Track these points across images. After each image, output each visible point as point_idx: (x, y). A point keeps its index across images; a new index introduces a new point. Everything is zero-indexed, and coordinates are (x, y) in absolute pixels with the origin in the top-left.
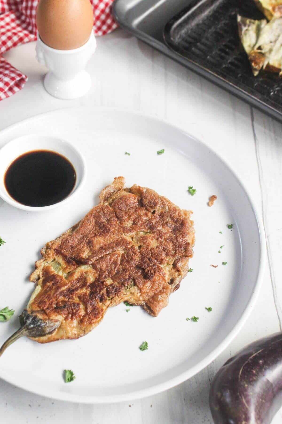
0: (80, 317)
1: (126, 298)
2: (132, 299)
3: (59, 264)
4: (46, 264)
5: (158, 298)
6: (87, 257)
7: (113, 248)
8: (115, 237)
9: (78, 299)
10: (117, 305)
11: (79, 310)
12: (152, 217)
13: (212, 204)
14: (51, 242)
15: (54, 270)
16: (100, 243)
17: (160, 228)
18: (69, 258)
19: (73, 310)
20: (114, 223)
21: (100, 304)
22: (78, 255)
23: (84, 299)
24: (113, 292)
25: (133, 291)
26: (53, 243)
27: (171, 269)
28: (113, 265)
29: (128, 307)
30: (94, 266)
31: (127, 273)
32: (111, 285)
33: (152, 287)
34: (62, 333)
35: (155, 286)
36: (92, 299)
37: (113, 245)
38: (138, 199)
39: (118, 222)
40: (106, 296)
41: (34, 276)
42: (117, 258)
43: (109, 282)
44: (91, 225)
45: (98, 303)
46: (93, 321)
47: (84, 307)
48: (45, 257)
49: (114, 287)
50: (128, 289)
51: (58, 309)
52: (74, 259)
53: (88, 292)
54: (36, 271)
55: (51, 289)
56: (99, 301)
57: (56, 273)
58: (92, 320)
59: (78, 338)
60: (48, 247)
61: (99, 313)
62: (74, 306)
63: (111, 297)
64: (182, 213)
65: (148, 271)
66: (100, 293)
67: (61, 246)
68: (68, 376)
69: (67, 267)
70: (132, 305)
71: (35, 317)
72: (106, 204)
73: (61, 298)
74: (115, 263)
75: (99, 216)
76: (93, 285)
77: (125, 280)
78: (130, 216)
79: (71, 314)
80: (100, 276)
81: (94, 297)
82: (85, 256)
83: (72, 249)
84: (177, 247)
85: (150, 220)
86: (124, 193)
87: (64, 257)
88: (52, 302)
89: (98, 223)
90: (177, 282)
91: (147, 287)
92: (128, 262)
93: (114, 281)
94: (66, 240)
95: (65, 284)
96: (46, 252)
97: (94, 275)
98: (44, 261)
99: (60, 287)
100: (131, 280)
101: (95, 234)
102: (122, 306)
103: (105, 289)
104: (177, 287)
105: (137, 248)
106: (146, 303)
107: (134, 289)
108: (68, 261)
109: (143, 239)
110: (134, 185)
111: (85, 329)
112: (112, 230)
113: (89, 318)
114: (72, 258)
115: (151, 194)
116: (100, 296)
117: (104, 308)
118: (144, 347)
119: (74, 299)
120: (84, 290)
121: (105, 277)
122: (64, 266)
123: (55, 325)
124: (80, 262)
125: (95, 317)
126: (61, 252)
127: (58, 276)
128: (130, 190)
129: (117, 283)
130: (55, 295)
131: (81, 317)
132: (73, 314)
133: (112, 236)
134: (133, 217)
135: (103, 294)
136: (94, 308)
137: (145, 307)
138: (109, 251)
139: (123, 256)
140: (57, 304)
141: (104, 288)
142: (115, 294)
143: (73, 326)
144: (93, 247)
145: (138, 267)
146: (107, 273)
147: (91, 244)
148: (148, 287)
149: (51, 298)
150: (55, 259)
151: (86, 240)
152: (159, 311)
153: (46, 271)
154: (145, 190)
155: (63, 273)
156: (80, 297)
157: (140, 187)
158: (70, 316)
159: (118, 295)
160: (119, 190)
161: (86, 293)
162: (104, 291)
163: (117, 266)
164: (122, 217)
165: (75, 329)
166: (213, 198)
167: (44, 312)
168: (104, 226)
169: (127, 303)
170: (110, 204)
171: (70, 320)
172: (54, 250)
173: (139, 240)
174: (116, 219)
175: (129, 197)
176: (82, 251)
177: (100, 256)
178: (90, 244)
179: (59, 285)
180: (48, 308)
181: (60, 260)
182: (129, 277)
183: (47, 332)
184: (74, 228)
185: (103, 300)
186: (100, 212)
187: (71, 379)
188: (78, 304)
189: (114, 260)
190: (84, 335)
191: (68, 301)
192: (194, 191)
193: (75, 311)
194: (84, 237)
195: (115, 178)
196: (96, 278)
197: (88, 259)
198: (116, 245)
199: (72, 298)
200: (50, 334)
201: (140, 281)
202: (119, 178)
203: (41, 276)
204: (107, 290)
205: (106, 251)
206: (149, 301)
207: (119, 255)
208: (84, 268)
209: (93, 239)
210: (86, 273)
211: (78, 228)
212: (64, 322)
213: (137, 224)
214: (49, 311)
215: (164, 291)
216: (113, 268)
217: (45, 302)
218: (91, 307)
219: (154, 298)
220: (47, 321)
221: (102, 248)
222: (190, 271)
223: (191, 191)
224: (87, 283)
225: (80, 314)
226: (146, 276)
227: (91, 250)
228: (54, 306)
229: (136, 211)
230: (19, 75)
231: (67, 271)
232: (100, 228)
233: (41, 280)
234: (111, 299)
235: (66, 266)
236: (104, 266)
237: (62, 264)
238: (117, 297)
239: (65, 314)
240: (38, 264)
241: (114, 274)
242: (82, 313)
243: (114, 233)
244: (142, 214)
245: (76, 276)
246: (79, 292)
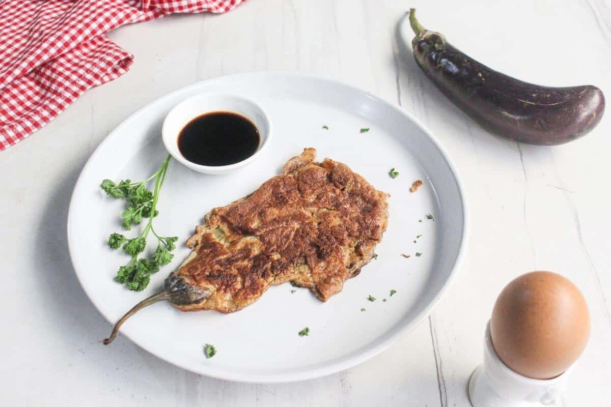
0: (235, 290)
1: (293, 277)
2: (301, 279)
3: (223, 232)
4: (208, 231)
5: (331, 280)
6: (256, 228)
7: (287, 221)
8: (293, 210)
9: (236, 271)
10: (281, 284)
11: (235, 282)
12: (340, 194)
13: (416, 189)
14: (218, 208)
15: (215, 237)
16: (273, 215)
17: (347, 206)
18: (235, 227)
19: (228, 281)
20: (293, 194)
21: (262, 280)
22: (246, 224)
23: (243, 272)
24: (279, 268)
25: (303, 271)
26: (220, 209)
27: (353, 252)
28: (285, 240)
29: (295, 288)
30: (262, 238)
31: (299, 250)
32: (278, 260)
33: (326, 268)
34: (211, 304)
35: (330, 267)
36: (253, 273)
37: (289, 218)
38: (327, 174)
39: (299, 195)
40: (269, 272)
41: (192, 241)
42: (291, 232)
43: (276, 256)
44: (267, 195)
45: (258, 278)
46: (249, 296)
47: (242, 280)
48: (208, 223)
49: (281, 263)
50: (298, 268)
51: (210, 278)
52: (240, 228)
53: (250, 265)
54: (196, 236)
55: (207, 255)
56: (260, 276)
57: (217, 240)
58: (248, 295)
59: (228, 313)
60: (214, 213)
61: (258, 288)
62: (230, 277)
63: (275, 273)
64: (377, 194)
65: (324, 249)
66: (263, 267)
67: (228, 214)
68: (209, 351)
69: (231, 235)
70: (299, 286)
71: (181, 280)
72: (291, 176)
73: (217, 267)
74: (287, 237)
75: (278, 186)
76: (256, 258)
77: (295, 257)
78: (314, 190)
79: (225, 285)
80: (266, 249)
81: (255, 271)
82: (254, 227)
83: (240, 218)
84: (363, 228)
85: (336, 199)
86: (314, 167)
87: (230, 225)
88: (205, 269)
89: (275, 194)
90: (357, 266)
91: (319, 267)
92: (302, 237)
93: (282, 256)
94: (235, 208)
95: (225, 253)
96: (210, 218)
97: (260, 247)
98: (206, 227)
99: (218, 256)
100: (302, 258)
101: (270, 204)
102: (288, 286)
103: (270, 263)
104: (357, 272)
105: (315, 224)
106: (316, 286)
107: (304, 269)
108: (234, 230)
109: (325, 215)
110: (325, 159)
111: (238, 304)
112: (291, 202)
113: (245, 292)
114: (238, 227)
115: (343, 169)
116: (263, 271)
117: (266, 284)
118: (304, 333)
119: (232, 270)
120: (246, 263)
121: (273, 251)
122: (228, 234)
123: (204, 294)
124: (247, 232)
125: (252, 292)
126: (227, 219)
127: (218, 243)
128: (321, 165)
129: (285, 259)
130: (211, 262)
131: (236, 291)
132: (228, 286)
133: (289, 209)
134: (316, 192)
135: (267, 268)
136: (253, 283)
137: (314, 290)
138: (282, 223)
139: (298, 231)
140: (210, 274)
141: (269, 262)
142: (281, 271)
143: (225, 299)
144: (265, 218)
145: (313, 245)
146: (275, 247)
147: (263, 214)
148: (320, 268)
149: (206, 265)
150: (219, 227)
151: (258, 210)
152: (330, 296)
153: (206, 238)
154: (336, 165)
155: (225, 242)
156: (238, 269)
157: (331, 160)
158: (224, 287)
159: (284, 273)
160: (308, 163)
161: (247, 266)
162: (269, 265)
163: (289, 241)
164: (305, 190)
165: (227, 303)
166: (417, 184)
167: (193, 277)
168: (281, 196)
169: (294, 283)
170: (294, 177)
171: (223, 292)
172: (220, 216)
173: (319, 217)
174: (297, 192)
175: (317, 170)
176: (251, 221)
177: (271, 228)
178: (262, 214)
179: (218, 253)
180: (199, 275)
181: (225, 228)
182: (301, 254)
183: (193, 300)
184: (248, 197)
185: (266, 276)
186: (280, 181)
187: (212, 354)
188: (235, 276)
189: (286, 234)
190: (236, 311)
191: (225, 271)
192: (396, 173)
193: (230, 283)
194: (257, 206)
195: (305, 149)
196: (262, 251)
197: (257, 230)
198: (292, 218)
199: (230, 268)
200: (196, 304)
201: (312, 260)
202: (310, 149)
203: (200, 242)
204: (272, 264)
205: (278, 224)
206: (320, 283)
207: (293, 229)
208: (249, 239)
209: (267, 209)
210: (252, 244)
211: (252, 197)
212: (216, 293)
213: (321, 199)
214: (199, 277)
215: (339, 274)
216: (283, 243)
217: (197, 268)
218: (250, 281)
219: (326, 281)
220: (194, 287)
221: (275, 219)
222: (375, 256)
223: (393, 174)
224: (250, 255)
225: (236, 287)
226: (320, 256)
227: (262, 221)
228: (207, 273)
229: (322, 186)
231: (230, 240)
232: (277, 199)
233: (198, 247)
234: (276, 276)
235: (230, 235)
236: (274, 239)
237: (226, 232)
238: (282, 274)
239: (218, 284)
240: (199, 229)
241: (284, 248)
242: (239, 286)
243: (291, 206)
244: (328, 190)
245: (239, 246)
246: (239, 263)
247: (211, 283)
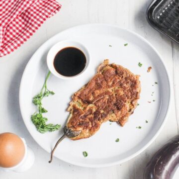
0: (89, 128)
1: (110, 119)
2: (113, 119)
3: (80, 103)
4: (74, 104)
5: (124, 119)
8: (105, 90)
10: (106, 122)
12: (121, 79)
13: (149, 71)
14: (76, 93)
15: (78, 106)
16: (98, 93)
17: (125, 85)
18: (84, 100)
20: (104, 83)
21: (98, 122)
22: (88, 99)
24: (104, 116)
27: (130, 105)
29: (111, 123)
30: (95, 104)
31: (110, 108)
33: (121, 114)
34: (82, 136)
35: (123, 113)
36: (95, 120)
37: (104, 94)
38: (115, 71)
39: (106, 83)
40: (101, 118)
41: (69, 109)
43: (102, 111)
44: (93, 84)
47: (91, 123)
48: (73, 100)
49: (104, 114)
50: (111, 115)
51: (80, 125)
52: (86, 101)
53: (93, 116)
54: (70, 107)
55: (77, 115)
56: (98, 120)
57: (78, 107)
58: (95, 129)
59: (89, 137)
60: (75, 95)
61: (98, 126)
62: (87, 123)
64: (135, 77)
65: (119, 106)
67: (80, 95)
68: (85, 154)
70: (112, 121)
71: (70, 130)
73: (81, 120)
74: (105, 103)
75: (97, 80)
76: (95, 113)
77: (109, 111)
80: (98, 109)
83: (85, 96)
84: (132, 94)
85: (120, 81)
86: (109, 67)
87: (82, 100)
88: (77, 122)
89: (96, 83)
90: (132, 111)
92: (110, 102)
95: (83, 113)
96: (74, 98)
97: (95, 108)
98: (73, 102)
99: (80, 115)
100: (112, 111)
101: (96, 89)
102: (108, 122)
104: (132, 113)
105: (114, 95)
107: (113, 115)
108: (84, 102)
109: (117, 91)
111: (92, 133)
112: (103, 86)
115: (121, 68)
116: (98, 118)
117: (100, 123)
118: (117, 140)
119: (87, 120)
120: (91, 116)
121: (100, 109)
122: (82, 104)
123: (79, 133)
124: (89, 102)
126: (80, 97)
127: (79, 109)
128: (112, 66)
129: (105, 112)
130: (78, 118)
132: (87, 127)
133: (103, 90)
134: (112, 80)
136: (96, 124)
137: (118, 123)
138: (102, 97)
139: (108, 99)
140: (79, 123)
141: (100, 114)
143: (86, 132)
144: (95, 95)
145: (115, 104)
146: (101, 107)
148: (119, 114)
149: (77, 120)
150: (78, 101)
151: (92, 92)
153: (74, 107)
154: (118, 66)
155: (82, 108)
156: (89, 119)
159: (106, 118)
160: (106, 65)
162: (100, 116)
164: (108, 80)
165: (88, 133)
166: (150, 68)
167: (73, 127)
168: (99, 85)
169: (110, 121)
170: (102, 73)
171: (85, 129)
172: (78, 97)
173: (115, 92)
174: (105, 81)
175: (111, 70)
176: (90, 97)
177: (98, 100)
181: (80, 101)
184: (86, 85)
185: (100, 120)
186: (97, 77)
187: (87, 155)
188: (89, 122)
189: (104, 101)
190: (91, 136)
191: (84, 121)
193: (87, 125)
194: (91, 90)
195: (105, 60)
196: (96, 110)
197: (92, 101)
200: (77, 136)
201: (116, 111)
203: (72, 109)
205: (100, 97)
206: (120, 120)
207: (106, 99)
208: (91, 105)
209: (95, 91)
210: (92, 107)
212: (83, 130)
213: (114, 83)
214: (76, 126)
215: (126, 115)
216: (104, 105)
217: (74, 122)
218: (94, 123)
219: (122, 119)
220: (75, 132)
221: (98, 95)
222: (138, 105)
223: (140, 65)
224: (92, 112)
226: (119, 109)
229: (114, 77)
230: (58, 5)
231: (84, 107)
233: (72, 111)
234: (103, 119)
236: (100, 104)
239: (83, 127)
240: (71, 103)
241: (104, 107)
242: (90, 126)
243: (104, 88)
244: (117, 78)
245: (88, 109)
246: (89, 116)
247: (80, 127)
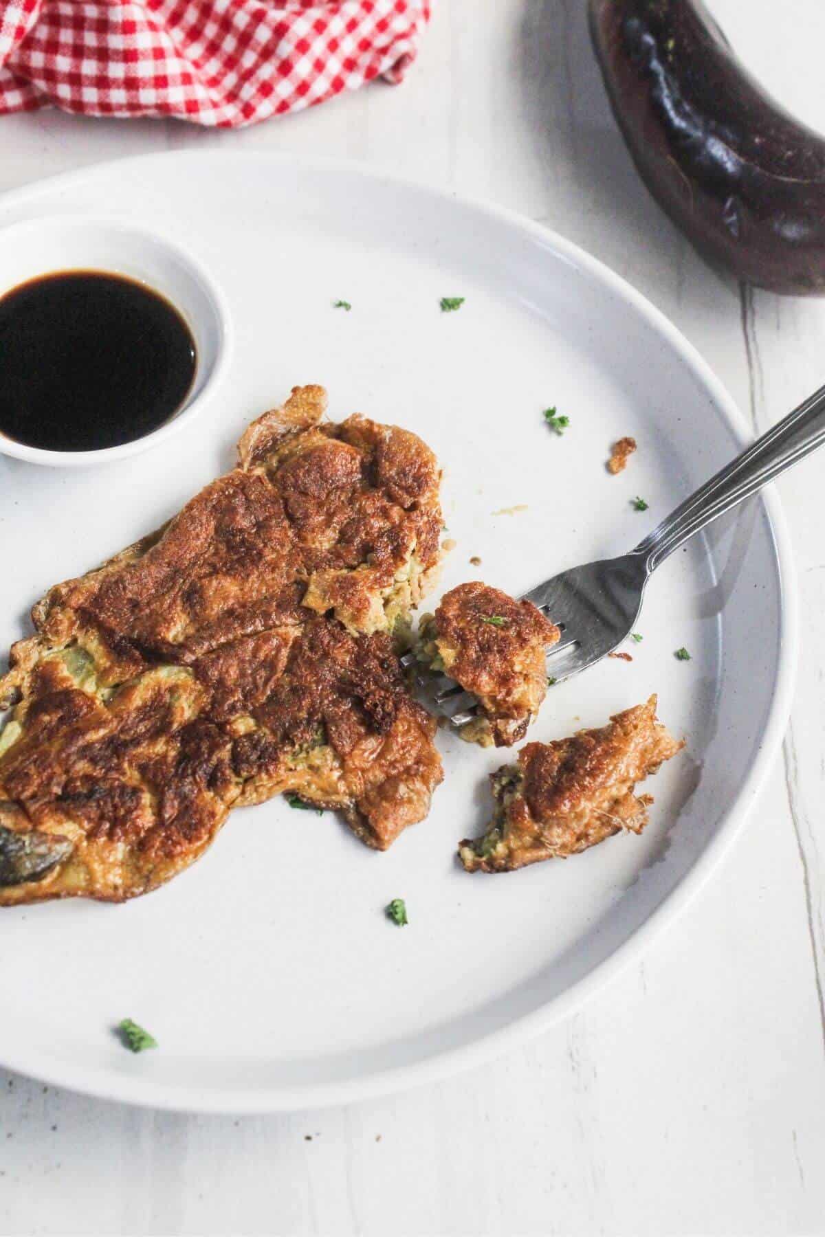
0: (138, 834)
1: (292, 782)
2: (313, 787)
3: (87, 655)
4: (47, 655)
5: (396, 791)
6: (181, 639)
7: (266, 615)
8: (279, 580)
9: (136, 775)
10: (261, 802)
11: (136, 808)
12: (402, 521)
14: (67, 583)
15: (69, 674)
16: (226, 599)
18: (122, 638)
19: (115, 807)
20: (276, 533)
21: (209, 795)
22: (153, 631)
23: (154, 777)
24: (253, 757)
25: (317, 762)
26: (73, 587)
28: (263, 673)
30: (199, 670)
31: (306, 703)
32: (249, 736)
33: (381, 755)
34: (76, 878)
35: (393, 750)
36: (183, 776)
37: (269, 603)
38: (362, 463)
39: (290, 533)
40: (228, 772)
41: (5, 689)
42: (278, 649)
43: (243, 725)
44: (201, 537)
45: (200, 790)
46: (179, 848)
47: (155, 802)
48: (45, 632)
49: (259, 741)
50: (303, 755)
51: (67, 803)
52: (137, 643)
53: (173, 753)
54: (13, 673)
55: (52, 733)
56: (203, 785)
57: (75, 683)
58: (175, 844)
59: (124, 899)
60: (56, 599)
61: (201, 823)
62: (122, 794)
63: (245, 774)
65: (376, 705)
66: (208, 760)
67: (97, 600)
69: (111, 668)
72: (259, 471)
73: (82, 767)
74: (270, 664)
75: (232, 510)
76: (190, 732)
77: (296, 723)
78: (330, 516)
79: (109, 821)
80: (215, 702)
81: (190, 771)
82: (175, 637)
83: (132, 612)
86: (319, 439)
87: (107, 635)
88: (50, 778)
89: (224, 533)
91: (364, 751)
92: (311, 664)
93: (259, 723)
94: (116, 582)
95: (100, 724)
96: (48, 615)
97: (196, 699)
98: (40, 643)
99: (82, 732)
100: (315, 725)
101: (213, 566)
102: (278, 806)
103: (229, 746)
106: (357, 805)
107: (323, 757)
108: (117, 649)
110: (355, 416)
111: (151, 872)
112: (270, 556)
113: (168, 837)
114: (131, 640)
115: (409, 448)
116: (209, 771)
117: (220, 807)
119: (124, 774)
120: (160, 747)
121: (233, 709)
122: (104, 662)
123: (54, 854)
124: (156, 654)
125: (185, 836)
126: (96, 616)
127: (81, 693)
128: (341, 433)
129: (267, 732)
130: (64, 755)
131: (142, 834)
132: (117, 822)
133: (268, 577)
134: (340, 519)
135: (220, 761)
136: (187, 808)
137: (352, 816)
138: (253, 623)
139: (297, 644)
140: (65, 788)
141: (225, 743)
142: (260, 767)
143: (111, 859)
144: (204, 609)
145: (343, 685)
146: (239, 695)
147: (195, 599)
148: (366, 754)
149: (50, 766)
150: (75, 640)
151: (182, 584)
152: (395, 833)
153: (44, 677)
154: (387, 434)
155: (98, 687)
156: (143, 769)
157: (371, 423)
158: (107, 826)
159: (267, 771)
160: (305, 428)
161: (165, 756)
162: (225, 753)
163: (275, 678)
164: (306, 516)
165: (118, 871)
167: (19, 806)
168: (243, 541)
169: (295, 798)
170: (271, 474)
171: (103, 839)
172: (76, 611)
174: (286, 523)
175: (334, 453)
176: (165, 620)
177: (223, 640)
178: (193, 598)
179: (80, 725)
180: (34, 797)
181: (93, 643)
182: (311, 714)
183: (25, 873)
184: (147, 544)
185: (219, 783)
186: (234, 495)
188: (136, 791)
189: (267, 656)
190: (145, 892)
191: (104, 778)
193: (122, 812)
194: (177, 572)
195: (295, 390)
196: (202, 711)
197: (183, 646)
198: (278, 606)
199: (118, 768)
200: (33, 881)
201: (344, 732)
202: (309, 388)
203: (25, 691)
204: (234, 749)
205: (242, 626)
206: (367, 798)
207: (285, 641)
208: (165, 675)
209: (205, 581)
210: (173, 690)
211: (159, 545)
212: (85, 844)
213: (352, 542)
214: (37, 805)
215: (418, 769)
216: (260, 682)
217: (27, 774)
218: (176, 803)
219: (384, 792)
220: (26, 838)
221: (230, 612)
224: (171, 723)
225: (139, 822)
227: (194, 618)
228: (57, 790)
229: (351, 501)
231: (112, 680)
232: (231, 548)
233: (24, 705)
234: (246, 781)
235: (108, 664)
236: (233, 673)
237: (96, 657)
238: (264, 776)
239: (89, 820)
240: (20, 653)
241: (263, 699)
242: (146, 819)
243: (274, 567)
244: (370, 511)
245: (139, 698)
246: (144, 750)
247: (69, 816)
